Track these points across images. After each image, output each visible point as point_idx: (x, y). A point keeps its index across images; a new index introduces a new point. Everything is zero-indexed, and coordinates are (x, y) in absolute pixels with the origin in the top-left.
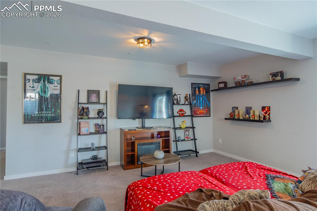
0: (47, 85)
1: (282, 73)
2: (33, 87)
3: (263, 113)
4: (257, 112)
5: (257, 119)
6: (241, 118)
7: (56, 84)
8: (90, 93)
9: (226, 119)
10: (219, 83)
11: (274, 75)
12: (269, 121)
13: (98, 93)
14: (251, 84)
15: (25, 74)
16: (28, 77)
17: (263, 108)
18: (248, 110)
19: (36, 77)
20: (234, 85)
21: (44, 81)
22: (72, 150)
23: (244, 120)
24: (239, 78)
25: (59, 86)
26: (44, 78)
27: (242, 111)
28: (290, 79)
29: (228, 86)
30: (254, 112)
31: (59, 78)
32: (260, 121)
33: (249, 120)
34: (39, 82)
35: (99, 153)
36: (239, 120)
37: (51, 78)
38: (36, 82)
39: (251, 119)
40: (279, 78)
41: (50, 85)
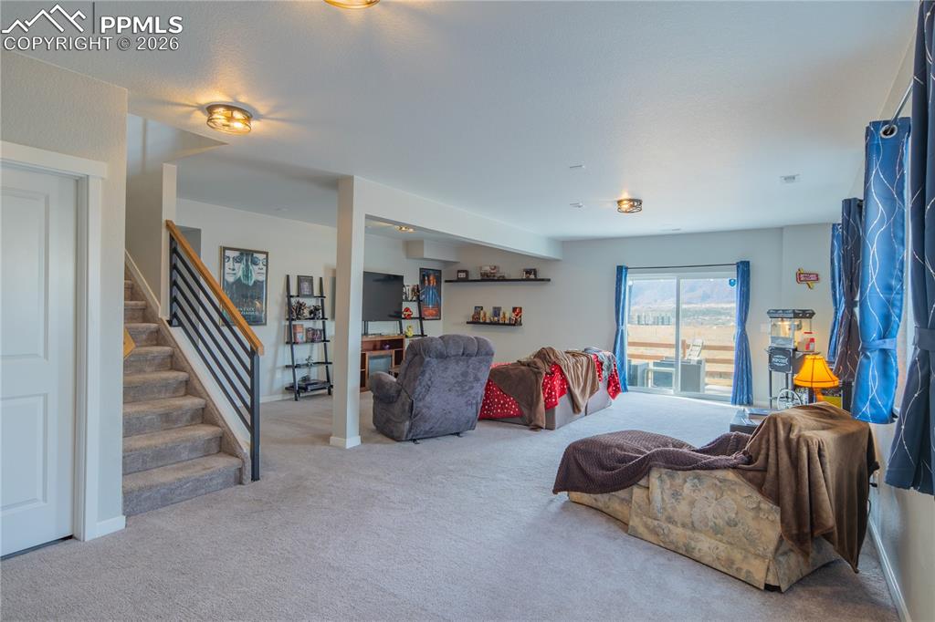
0: (251, 267)
1: (535, 272)
2: (234, 270)
3: (513, 315)
4: (508, 314)
5: (507, 322)
6: (488, 321)
7: (261, 266)
8: (300, 279)
9: (468, 323)
10: (459, 271)
11: (528, 272)
12: (521, 325)
13: (310, 280)
14: (503, 279)
15: (225, 249)
16: (228, 253)
17: (514, 309)
18: (497, 311)
19: (236, 254)
20: (480, 278)
21: (247, 261)
22: (279, 368)
23: (492, 323)
24: (487, 269)
25: (265, 268)
26: (247, 255)
27: (488, 312)
28: (543, 280)
29: (470, 278)
30: (504, 314)
31: (265, 256)
32: (510, 324)
33: (497, 324)
34: (240, 262)
35: (309, 372)
36: (485, 323)
37: (255, 255)
38: (237, 262)
39: (501, 322)
40: (532, 277)
41: (254, 267)
